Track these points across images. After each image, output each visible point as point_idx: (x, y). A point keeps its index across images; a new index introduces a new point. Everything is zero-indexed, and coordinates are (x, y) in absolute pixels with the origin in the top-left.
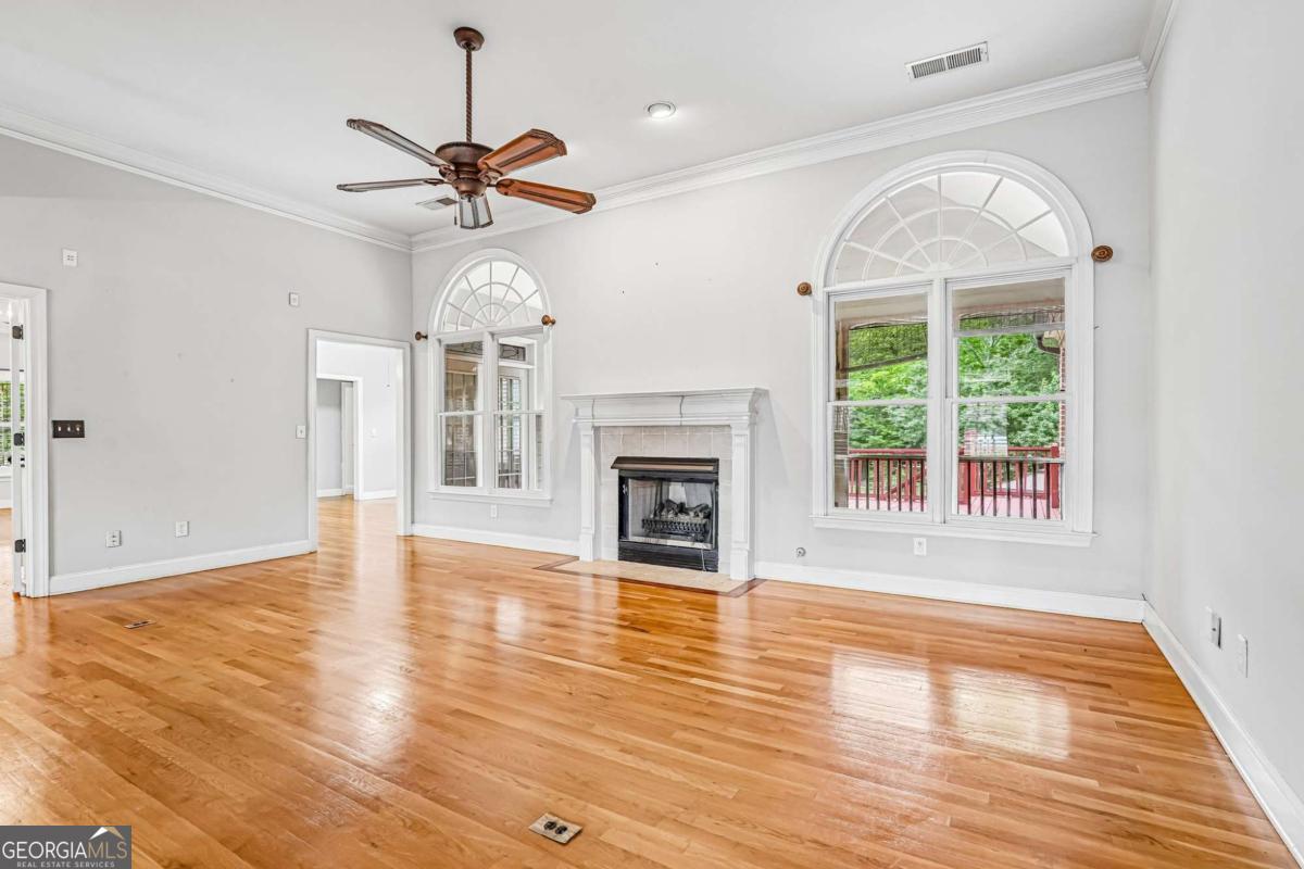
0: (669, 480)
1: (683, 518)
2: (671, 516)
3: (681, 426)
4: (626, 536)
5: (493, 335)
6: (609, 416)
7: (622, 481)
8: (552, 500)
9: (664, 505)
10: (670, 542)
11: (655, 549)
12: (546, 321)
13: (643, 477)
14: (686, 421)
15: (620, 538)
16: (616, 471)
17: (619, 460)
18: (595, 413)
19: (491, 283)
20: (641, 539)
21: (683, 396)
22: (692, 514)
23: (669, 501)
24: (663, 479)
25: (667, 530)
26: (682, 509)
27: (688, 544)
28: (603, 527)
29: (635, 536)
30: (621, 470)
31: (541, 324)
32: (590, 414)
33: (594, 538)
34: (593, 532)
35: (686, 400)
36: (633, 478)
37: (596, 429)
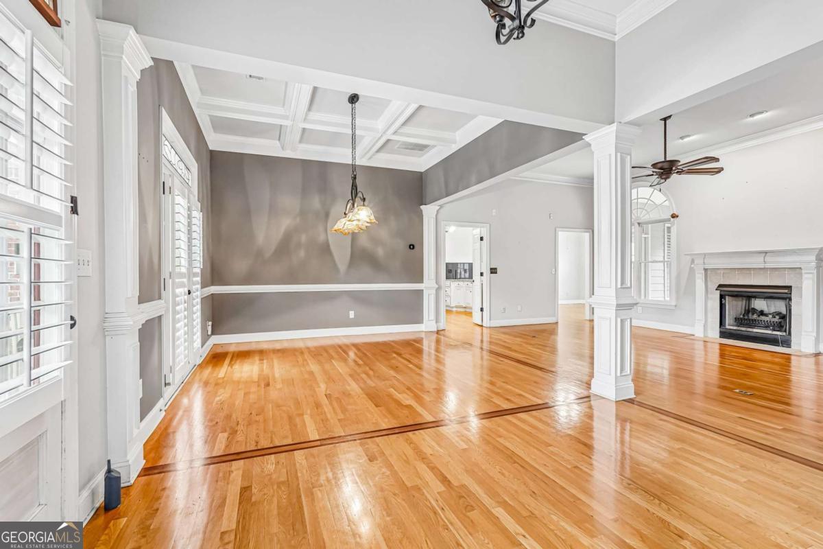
0: (755, 297)
1: (763, 318)
2: (755, 316)
3: (765, 268)
4: (725, 326)
5: (639, 224)
6: (713, 264)
7: (722, 297)
8: (676, 306)
9: (749, 310)
10: (755, 330)
11: (746, 334)
12: (674, 216)
13: (735, 295)
14: (768, 266)
15: (720, 327)
16: (719, 291)
17: (720, 286)
18: (705, 261)
19: (649, 199)
20: (735, 328)
21: (766, 253)
22: (770, 316)
23: (754, 309)
24: (749, 298)
25: (752, 324)
26: (762, 313)
27: (770, 332)
28: (710, 320)
29: (730, 325)
30: (721, 291)
31: (670, 217)
32: (702, 262)
33: (704, 326)
34: (704, 322)
35: (768, 254)
36: (728, 295)
37: (706, 270)
